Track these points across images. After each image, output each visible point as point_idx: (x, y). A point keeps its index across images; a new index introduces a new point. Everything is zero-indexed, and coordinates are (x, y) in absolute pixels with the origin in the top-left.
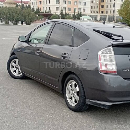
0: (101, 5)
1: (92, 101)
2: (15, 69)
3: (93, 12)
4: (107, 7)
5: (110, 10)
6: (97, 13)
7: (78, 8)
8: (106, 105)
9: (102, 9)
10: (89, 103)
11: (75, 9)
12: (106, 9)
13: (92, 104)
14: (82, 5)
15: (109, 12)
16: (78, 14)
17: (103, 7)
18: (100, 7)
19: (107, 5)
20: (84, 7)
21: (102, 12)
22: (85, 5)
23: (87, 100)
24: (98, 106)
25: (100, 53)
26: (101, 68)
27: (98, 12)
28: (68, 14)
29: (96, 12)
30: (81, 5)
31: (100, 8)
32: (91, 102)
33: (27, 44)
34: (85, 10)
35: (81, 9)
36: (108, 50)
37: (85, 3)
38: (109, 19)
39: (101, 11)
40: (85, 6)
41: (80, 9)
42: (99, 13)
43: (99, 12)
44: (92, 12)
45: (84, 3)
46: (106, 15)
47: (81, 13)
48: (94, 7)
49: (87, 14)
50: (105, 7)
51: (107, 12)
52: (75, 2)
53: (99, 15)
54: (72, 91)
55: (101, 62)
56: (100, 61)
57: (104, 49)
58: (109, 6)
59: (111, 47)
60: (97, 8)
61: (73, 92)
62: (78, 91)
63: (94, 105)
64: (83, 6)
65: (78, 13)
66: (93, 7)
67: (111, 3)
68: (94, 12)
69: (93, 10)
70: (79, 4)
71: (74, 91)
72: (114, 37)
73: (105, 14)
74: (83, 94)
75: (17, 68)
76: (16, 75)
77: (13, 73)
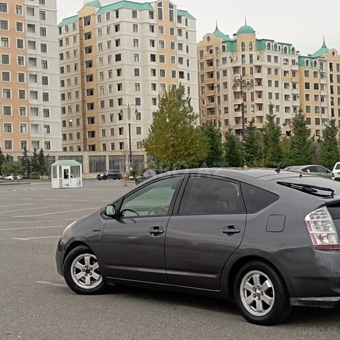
0: (88, 130)
1: (304, 299)
2: (82, 274)
3: (68, 149)
4: (104, 134)
5: (112, 142)
6: (80, 150)
7: (31, 140)
8: (331, 302)
9: (91, 141)
10: (297, 304)
11: (24, 143)
12: (101, 139)
13: (304, 305)
14: (41, 134)
15: (109, 147)
16: (34, 157)
17: (93, 136)
18: (84, 135)
19: (104, 131)
20: (45, 138)
21: (93, 148)
22: (48, 132)
23: (292, 299)
24: (316, 306)
25: (307, 218)
26: (316, 242)
27: (82, 149)
28: (8, 157)
29: (75, 148)
30: (37, 132)
31: (85, 139)
32: (300, 301)
33: (115, 220)
34: (48, 144)
35: (38, 142)
36: (320, 213)
37: (48, 127)
38: (112, 165)
39: (89, 146)
40: (48, 136)
41: (35, 141)
42: (85, 150)
43: (85, 147)
44: (65, 149)
45: (45, 126)
46: (103, 153)
47: (42, 151)
48: (71, 135)
49: (57, 155)
50: (99, 134)
51: (104, 146)
52: (21, 127)
53: (86, 155)
54: (255, 291)
55: (313, 232)
56: (311, 230)
57: (313, 212)
58: (108, 133)
59: (325, 208)
60: (78, 137)
61: (258, 291)
62: (271, 288)
63: (308, 305)
64: (43, 136)
65: (35, 154)
66: (68, 136)
67: (112, 124)
68: (71, 149)
69: (68, 143)
70: (32, 130)
71: (259, 289)
72: (320, 192)
73: (99, 151)
74: (283, 291)
75: (88, 272)
76: (85, 287)
77: (78, 284)
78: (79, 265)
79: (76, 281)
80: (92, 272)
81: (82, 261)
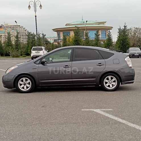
2: (23, 86)
62: (115, 80)
71: (111, 81)
75: (25, 84)
76: (25, 90)
77: (22, 90)
78: (21, 83)
79: (21, 89)
80: (27, 84)
81: (22, 81)
